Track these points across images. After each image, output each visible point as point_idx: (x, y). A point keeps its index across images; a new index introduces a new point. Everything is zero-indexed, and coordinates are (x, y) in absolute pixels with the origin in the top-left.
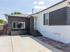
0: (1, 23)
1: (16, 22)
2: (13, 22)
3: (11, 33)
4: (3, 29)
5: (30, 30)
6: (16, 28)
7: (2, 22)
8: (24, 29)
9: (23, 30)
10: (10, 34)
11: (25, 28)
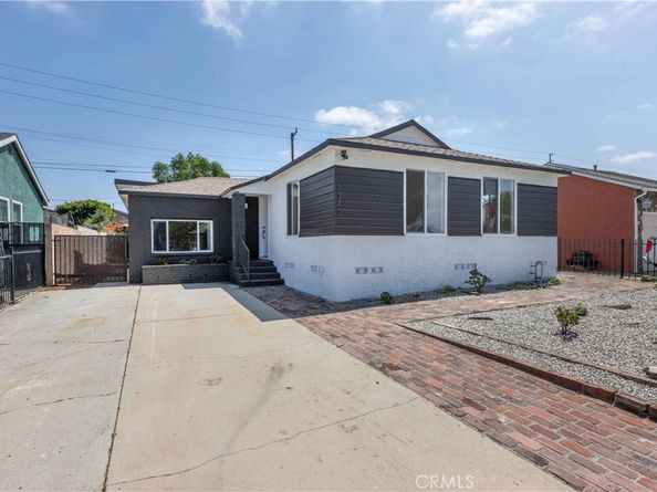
0: (96, 225)
1: (167, 221)
2: (152, 221)
3: (144, 272)
4: (104, 261)
5: (232, 259)
6: (168, 252)
7: (101, 219)
8: (209, 255)
9: (201, 259)
10: (138, 280)
11: (212, 250)
